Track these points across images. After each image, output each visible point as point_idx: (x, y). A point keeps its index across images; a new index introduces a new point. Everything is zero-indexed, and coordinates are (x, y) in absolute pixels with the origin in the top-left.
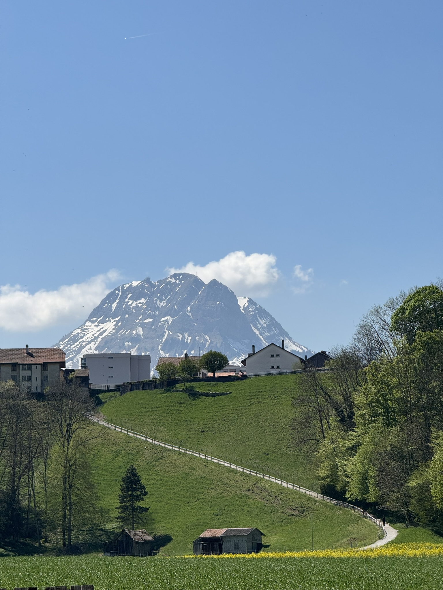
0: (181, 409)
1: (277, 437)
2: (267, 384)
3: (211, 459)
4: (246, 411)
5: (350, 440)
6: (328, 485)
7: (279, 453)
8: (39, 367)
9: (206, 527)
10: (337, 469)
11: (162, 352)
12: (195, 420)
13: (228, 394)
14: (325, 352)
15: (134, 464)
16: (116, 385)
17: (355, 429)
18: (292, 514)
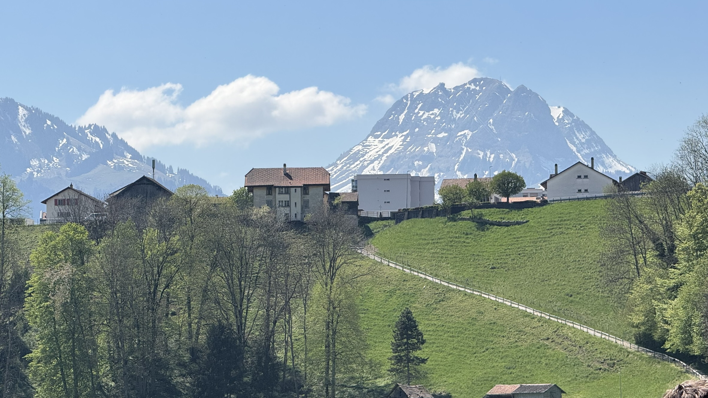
0: (468, 241)
1: (583, 275)
2: (572, 211)
3: (502, 301)
4: (546, 243)
5: (671, 279)
6: (645, 334)
7: (584, 295)
8: (299, 190)
9: (496, 382)
10: (655, 314)
11: (459, 173)
12: (484, 254)
13: (524, 223)
14: (645, 173)
15: (410, 307)
16: (391, 212)
17: (676, 265)
18: (600, 367)
